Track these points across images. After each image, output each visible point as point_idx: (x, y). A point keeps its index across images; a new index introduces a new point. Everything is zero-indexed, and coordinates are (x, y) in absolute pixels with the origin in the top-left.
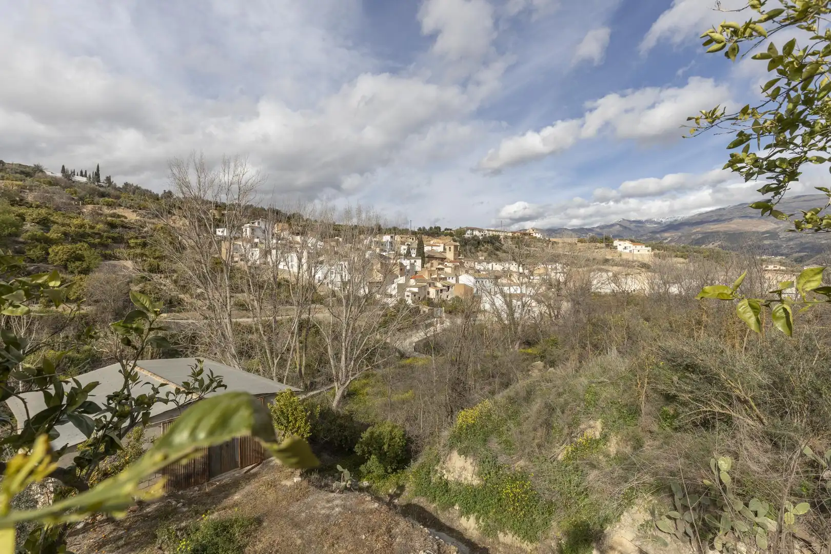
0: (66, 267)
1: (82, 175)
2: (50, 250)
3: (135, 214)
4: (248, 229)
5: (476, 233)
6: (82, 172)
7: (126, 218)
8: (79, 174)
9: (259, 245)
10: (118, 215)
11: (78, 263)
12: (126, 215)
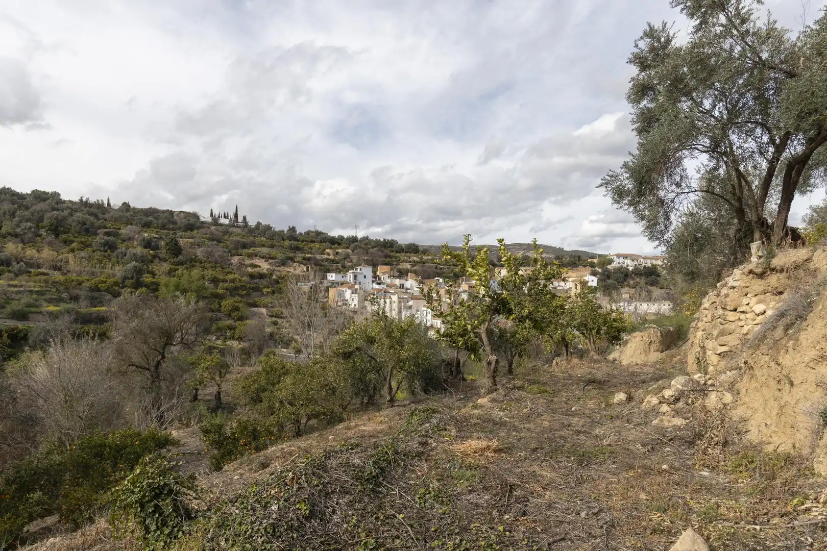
0: (230, 315)
1: (225, 217)
2: (222, 304)
3: (266, 263)
4: (351, 275)
5: (628, 262)
6: (225, 214)
7: (260, 267)
8: (223, 215)
9: (359, 290)
10: (255, 265)
11: (236, 312)
12: (260, 264)
